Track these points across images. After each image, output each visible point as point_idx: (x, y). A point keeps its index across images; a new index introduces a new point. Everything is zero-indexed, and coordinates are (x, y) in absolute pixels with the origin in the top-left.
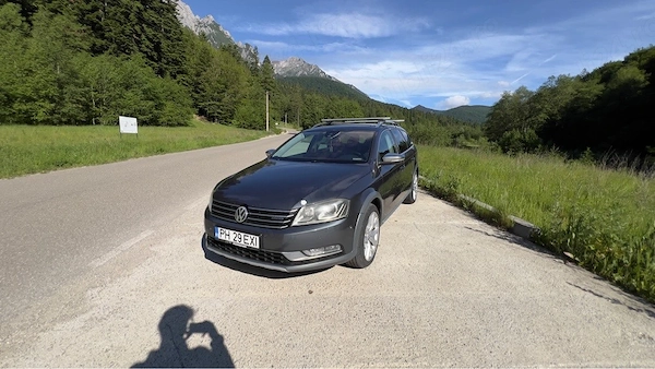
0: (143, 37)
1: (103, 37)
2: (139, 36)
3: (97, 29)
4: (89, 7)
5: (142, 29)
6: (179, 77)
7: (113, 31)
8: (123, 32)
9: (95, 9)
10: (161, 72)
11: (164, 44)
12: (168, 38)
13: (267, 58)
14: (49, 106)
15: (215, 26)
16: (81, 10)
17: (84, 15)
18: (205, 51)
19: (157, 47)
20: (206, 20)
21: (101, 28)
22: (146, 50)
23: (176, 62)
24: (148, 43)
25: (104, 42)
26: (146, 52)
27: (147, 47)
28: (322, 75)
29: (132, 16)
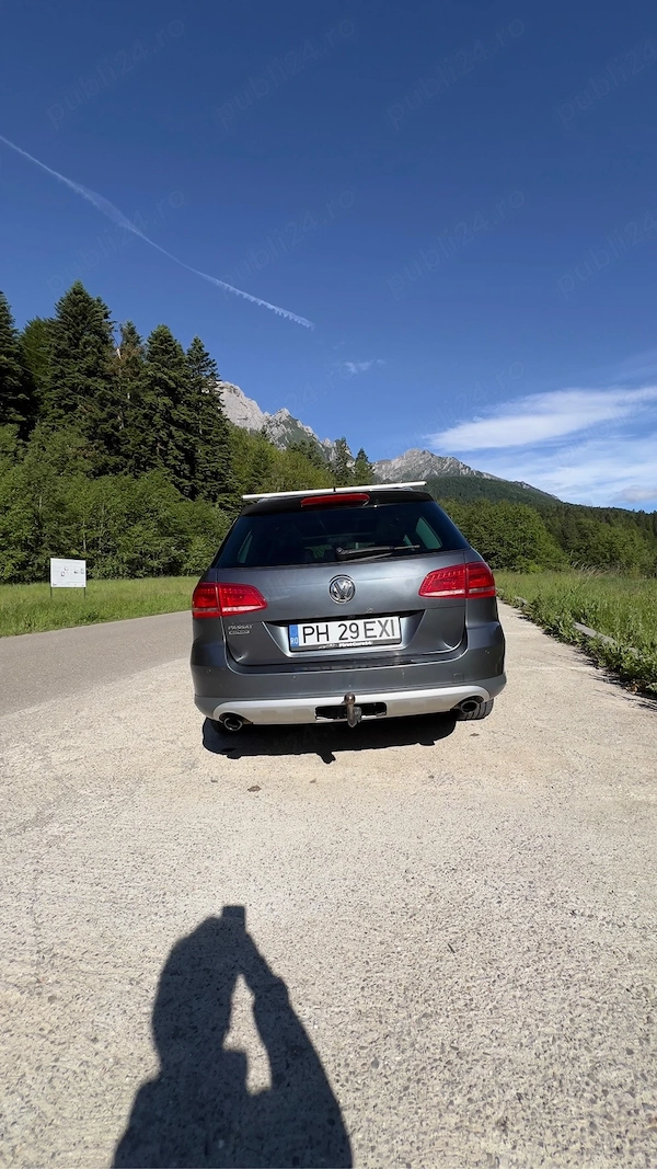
0: (171, 444)
1: (118, 453)
2: (165, 444)
3: (112, 442)
4: (104, 415)
5: (170, 436)
6: (221, 498)
7: (131, 441)
8: (144, 442)
9: (112, 416)
10: (193, 494)
11: (200, 451)
12: (208, 442)
13: (362, 452)
14: (21, 555)
15: (291, 423)
16: (95, 421)
17: (97, 426)
18: (262, 455)
19: (190, 458)
20: (278, 416)
21: (118, 441)
22: (173, 462)
23: (216, 475)
24: (176, 452)
25: (118, 459)
26: (174, 467)
27: (176, 458)
28: (465, 472)
29: (157, 418)
